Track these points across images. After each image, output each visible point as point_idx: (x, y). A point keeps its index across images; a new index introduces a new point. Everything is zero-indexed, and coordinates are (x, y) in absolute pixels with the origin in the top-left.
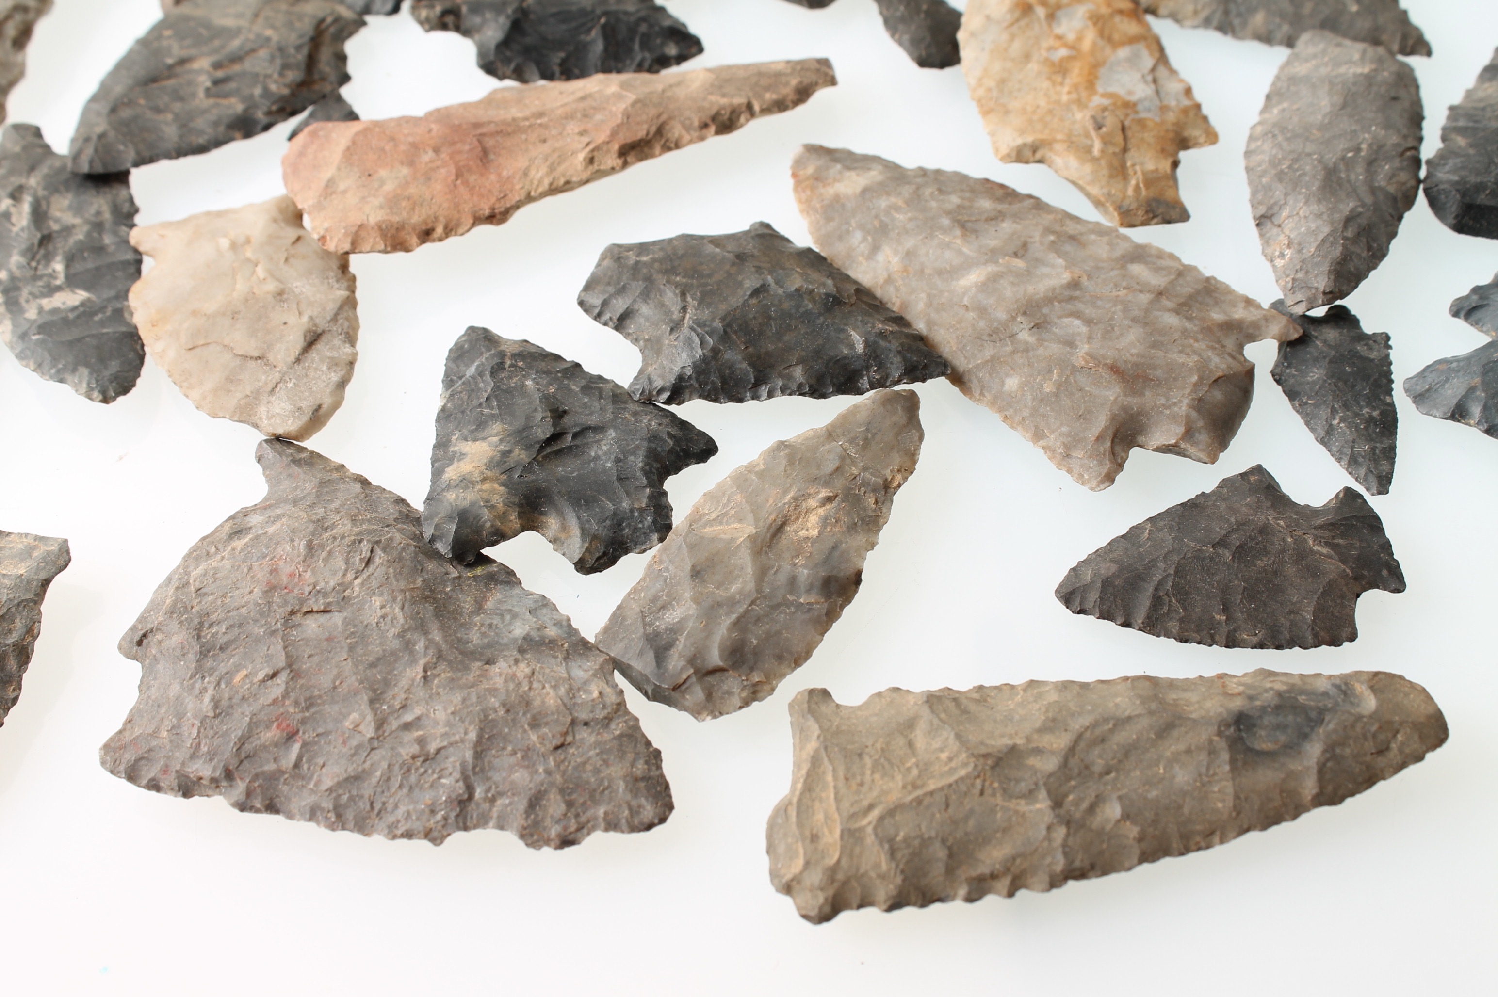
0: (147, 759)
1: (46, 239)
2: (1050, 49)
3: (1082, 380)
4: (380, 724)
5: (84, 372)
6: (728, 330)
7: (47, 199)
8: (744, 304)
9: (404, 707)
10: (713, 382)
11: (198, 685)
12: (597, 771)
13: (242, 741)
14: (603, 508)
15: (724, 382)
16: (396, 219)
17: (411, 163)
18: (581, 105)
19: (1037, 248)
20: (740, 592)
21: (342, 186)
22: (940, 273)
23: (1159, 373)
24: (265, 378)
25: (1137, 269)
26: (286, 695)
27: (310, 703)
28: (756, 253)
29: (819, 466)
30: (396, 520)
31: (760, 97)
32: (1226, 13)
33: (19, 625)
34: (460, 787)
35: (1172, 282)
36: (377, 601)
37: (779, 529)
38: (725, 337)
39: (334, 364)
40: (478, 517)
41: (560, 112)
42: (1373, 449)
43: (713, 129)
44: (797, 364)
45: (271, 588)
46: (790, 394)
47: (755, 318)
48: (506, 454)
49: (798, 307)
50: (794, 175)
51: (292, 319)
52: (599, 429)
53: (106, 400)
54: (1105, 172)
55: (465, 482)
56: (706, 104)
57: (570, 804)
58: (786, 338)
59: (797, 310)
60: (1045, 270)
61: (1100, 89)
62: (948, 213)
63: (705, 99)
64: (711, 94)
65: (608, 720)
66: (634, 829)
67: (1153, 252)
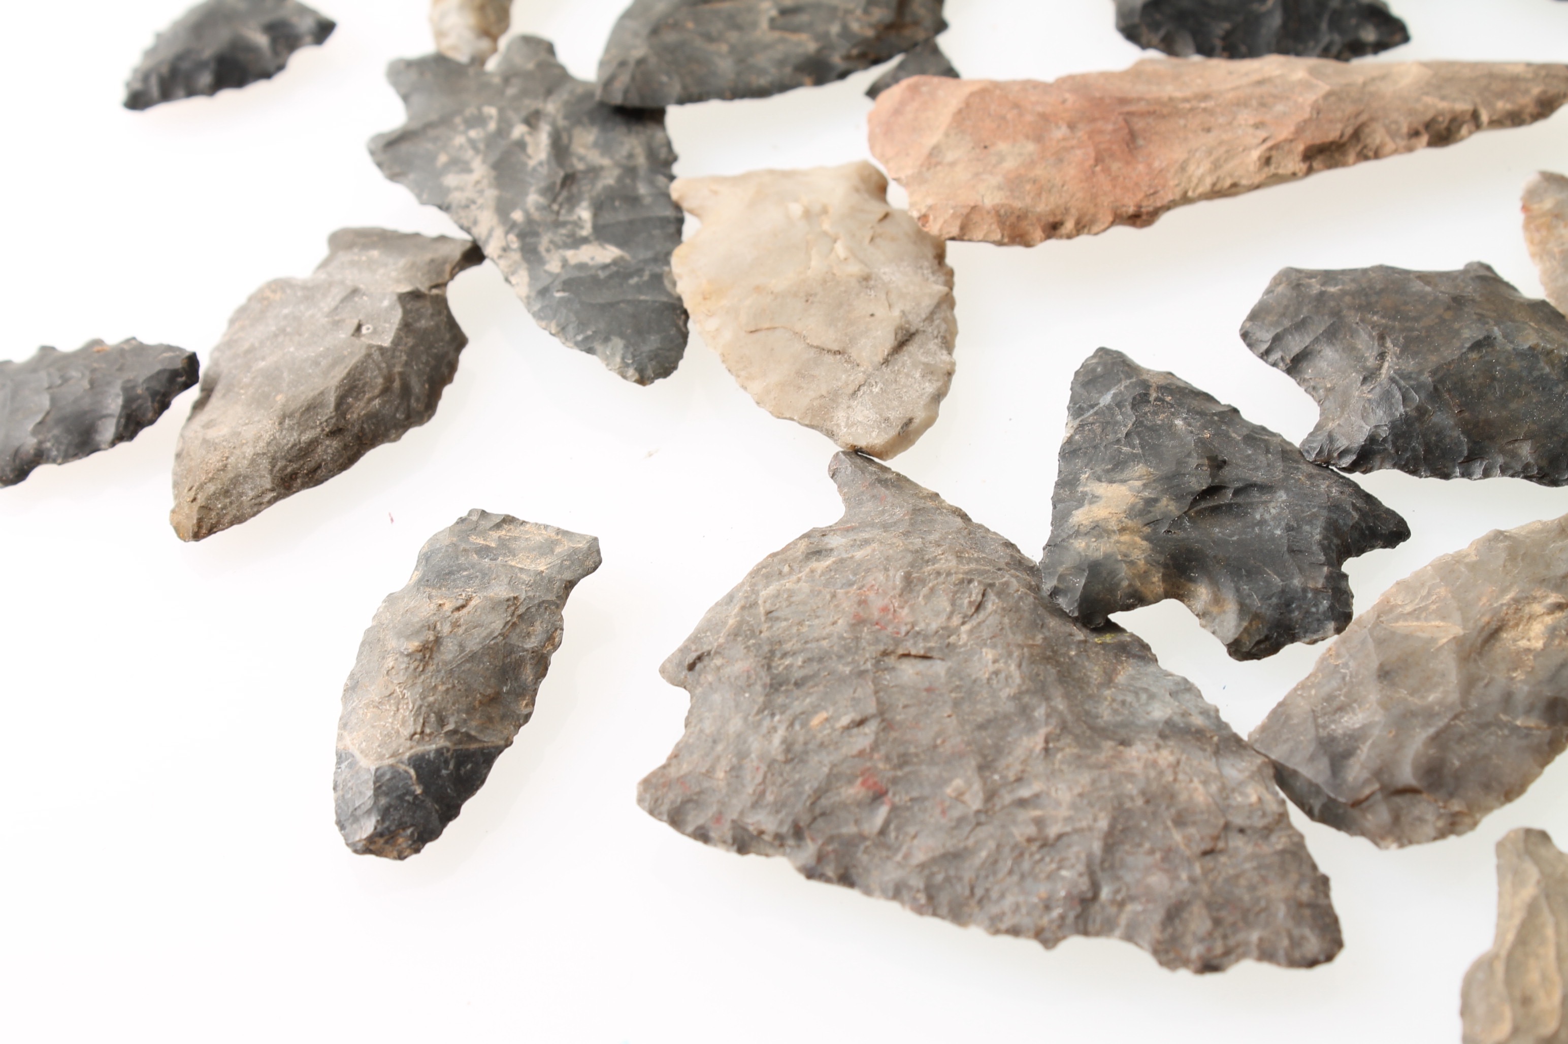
0: (697, 802)
1: (569, 179)
4: (990, 795)
5: (618, 343)
6: (1440, 387)
7: (569, 131)
8: (1460, 358)
9: (1019, 780)
10: (1414, 449)
11: (767, 723)
12: (1252, 888)
13: (819, 793)
14: (1268, 582)
15: (1428, 450)
16: (1018, 204)
17: (1039, 139)
18: (1258, 91)
20: (1440, 703)
21: (950, 156)
24: (847, 378)
26: (875, 747)
27: (904, 760)
28: (1478, 298)
29: (1548, 566)
30: (1007, 564)
31: (1489, 104)
33: (539, 628)
34: (1084, 884)
36: (989, 654)
37: (1493, 634)
38: (1435, 394)
39: (929, 371)
40: (1112, 573)
41: (1230, 96)
43: (1425, 138)
44: (1525, 439)
45: (859, 622)
46: (1512, 476)
47: (1474, 376)
48: (1150, 502)
49: (1531, 369)
50: (1525, 208)
51: (881, 311)
52: (1265, 488)
53: (643, 380)
55: (1098, 530)
56: (1419, 107)
57: (1217, 922)
58: (1513, 406)
59: (1530, 373)
63: (1418, 100)
64: (1427, 94)
65: (1267, 832)
66: (1293, 963)
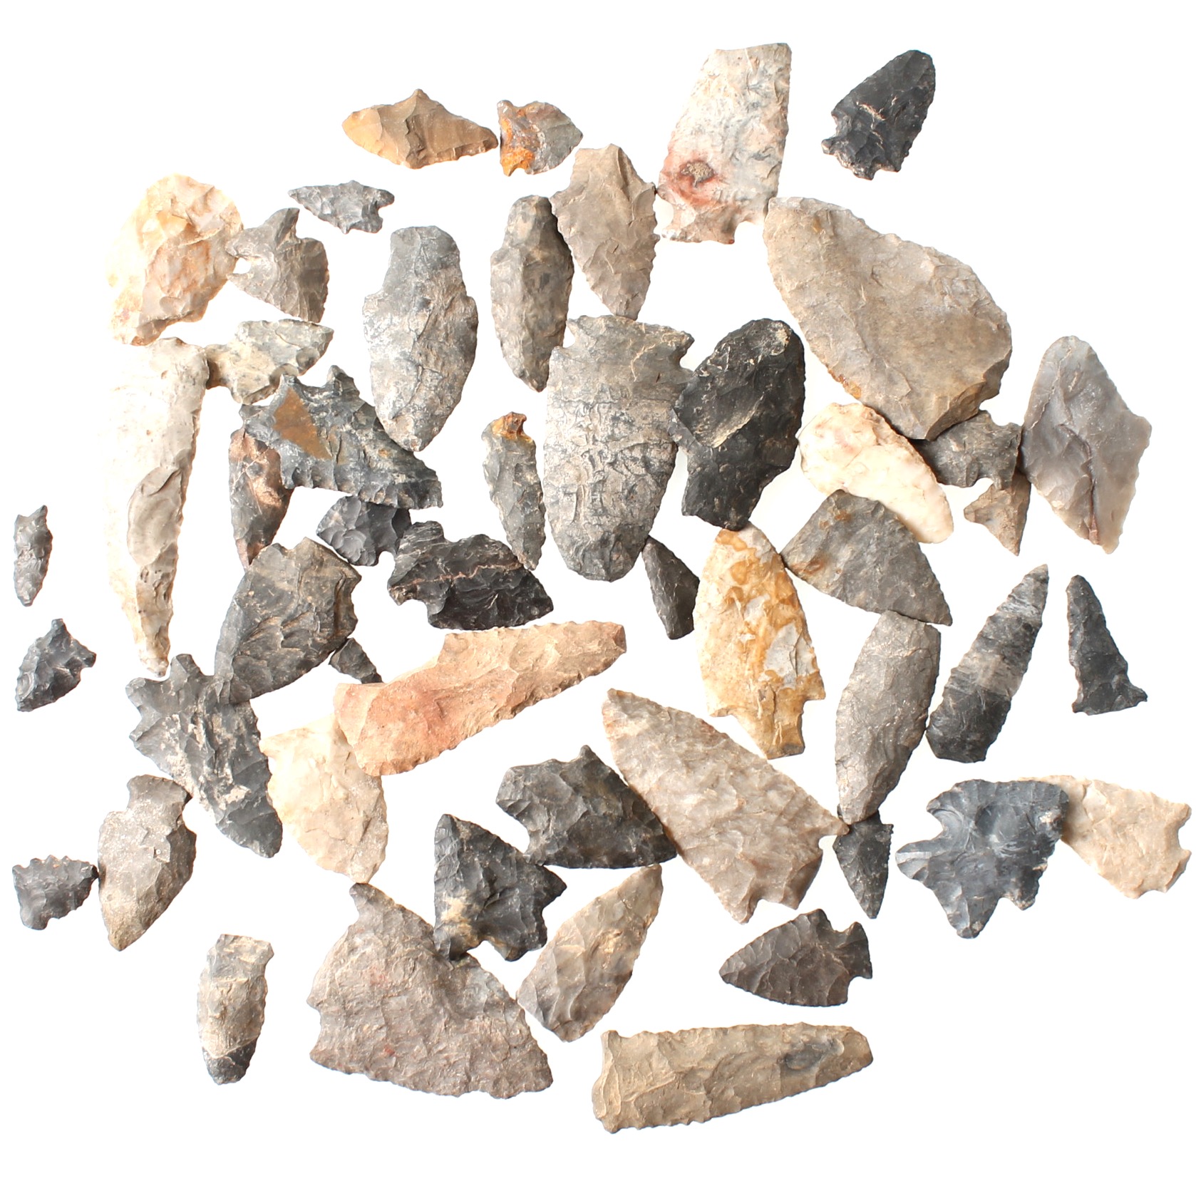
0: (331, 1057)
1: (218, 752)
2: (742, 633)
3: (739, 866)
4: (429, 1051)
5: (257, 843)
6: (571, 838)
7: (210, 719)
8: (578, 822)
9: (438, 1042)
11: (348, 1031)
12: (521, 1069)
13: (371, 1056)
14: (516, 934)
16: (401, 758)
17: (404, 720)
18: (490, 677)
19: (724, 782)
20: (579, 981)
21: (370, 734)
22: (675, 793)
23: (775, 865)
24: (348, 852)
25: (773, 795)
26: (387, 1037)
27: (398, 1040)
28: (584, 784)
29: (614, 915)
30: (422, 938)
31: (584, 668)
32: (844, 589)
33: (259, 989)
34: (465, 1078)
35: (788, 805)
36: (420, 990)
37: (595, 949)
38: (570, 841)
39: (379, 838)
40: (460, 941)
41: (478, 683)
42: (873, 896)
43: (559, 689)
44: (604, 854)
45: (373, 984)
46: (602, 867)
47: (584, 830)
48: (469, 907)
49: (604, 824)
50: (603, 713)
51: (355, 815)
52: (511, 888)
53: (270, 857)
54: (762, 729)
55: (452, 922)
56: (556, 677)
57: (511, 1083)
58: (599, 841)
60: (727, 797)
61: (766, 669)
62: (681, 756)
65: (524, 1044)
66: (537, 1091)
67: (782, 779)
